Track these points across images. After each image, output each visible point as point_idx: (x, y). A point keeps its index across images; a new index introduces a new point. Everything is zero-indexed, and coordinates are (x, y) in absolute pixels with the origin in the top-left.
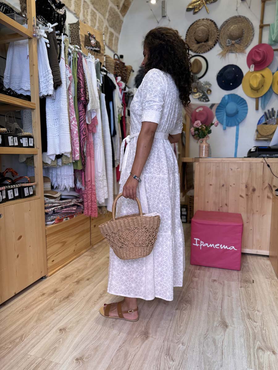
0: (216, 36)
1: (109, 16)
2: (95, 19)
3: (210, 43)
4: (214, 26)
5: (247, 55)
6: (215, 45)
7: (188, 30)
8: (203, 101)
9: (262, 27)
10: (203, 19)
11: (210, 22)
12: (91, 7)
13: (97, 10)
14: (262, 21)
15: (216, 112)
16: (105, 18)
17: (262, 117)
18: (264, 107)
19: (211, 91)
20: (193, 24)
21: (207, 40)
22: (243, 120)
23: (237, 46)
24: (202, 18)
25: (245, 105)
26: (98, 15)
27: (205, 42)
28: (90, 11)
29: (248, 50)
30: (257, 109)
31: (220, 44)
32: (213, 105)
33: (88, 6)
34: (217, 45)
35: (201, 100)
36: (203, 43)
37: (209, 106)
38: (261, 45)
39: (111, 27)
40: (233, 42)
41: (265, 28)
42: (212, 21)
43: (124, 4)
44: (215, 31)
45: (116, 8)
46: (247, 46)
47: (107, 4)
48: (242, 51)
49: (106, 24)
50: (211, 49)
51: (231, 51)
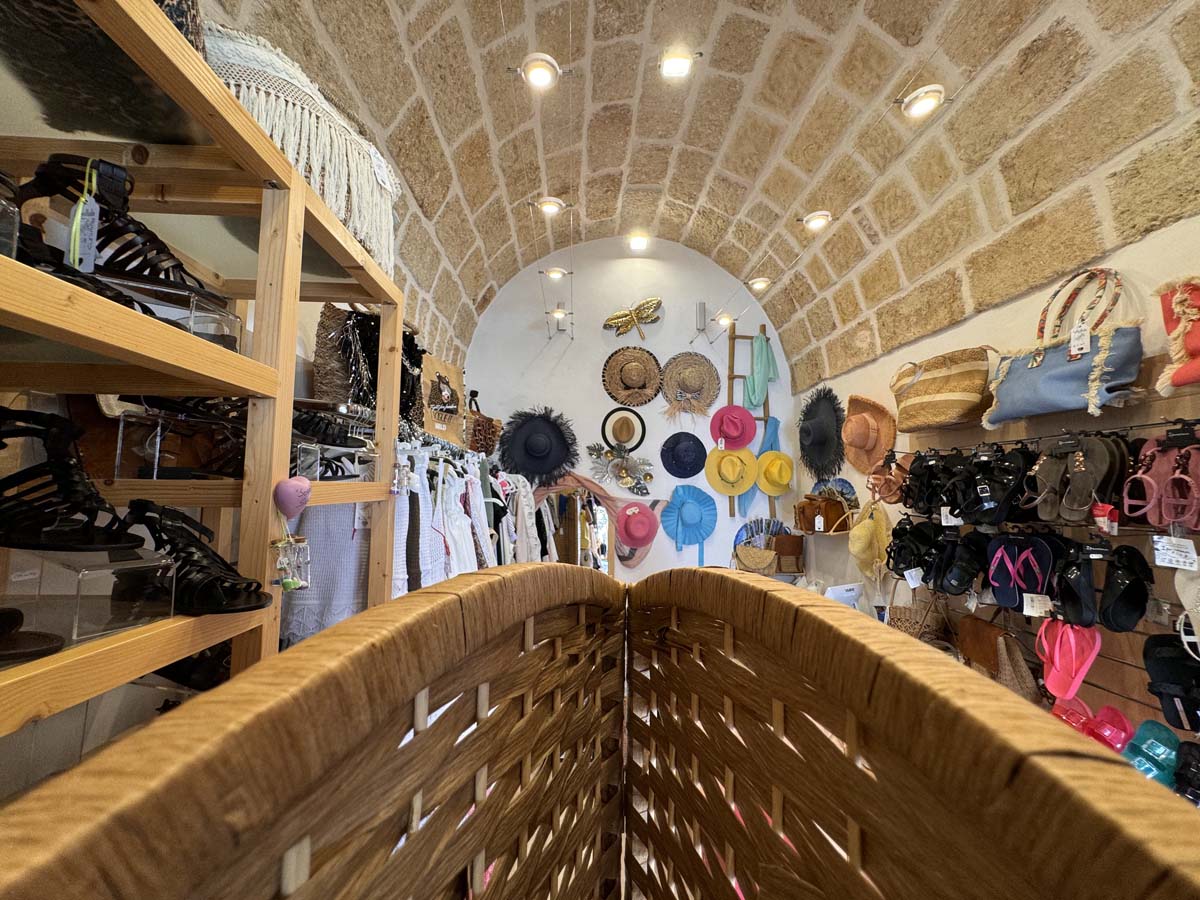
0: (658, 381)
1: (457, 320)
2: (436, 329)
3: (649, 391)
4: (654, 363)
5: (710, 419)
6: (656, 395)
7: (607, 362)
8: (637, 494)
9: (732, 378)
10: (635, 348)
11: (647, 354)
12: (433, 307)
13: (441, 311)
14: (731, 368)
15: (662, 516)
16: (450, 324)
17: (741, 529)
18: (744, 514)
19: (651, 477)
20: (616, 352)
21: (644, 387)
22: (711, 533)
23: (693, 401)
24: (632, 345)
25: (712, 507)
26: (442, 319)
27: (639, 388)
28: (429, 316)
29: (713, 411)
30: (732, 514)
31: (666, 396)
32: (655, 503)
33: (428, 306)
34: (660, 395)
35: (633, 492)
36: (636, 390)
37: (648, 505)
38: (731, 408)
39: (457, 337)
40: (689, 396)
41: (736, 381)
42: (651, 354)
43: (484, 297)
44: (656, 371)
45: (470, 303)
46: (709, 405)
47: (459, 298)
48: (703, 412)
49: (451, 332)
50: (649, 401)
51: (685, 410)
